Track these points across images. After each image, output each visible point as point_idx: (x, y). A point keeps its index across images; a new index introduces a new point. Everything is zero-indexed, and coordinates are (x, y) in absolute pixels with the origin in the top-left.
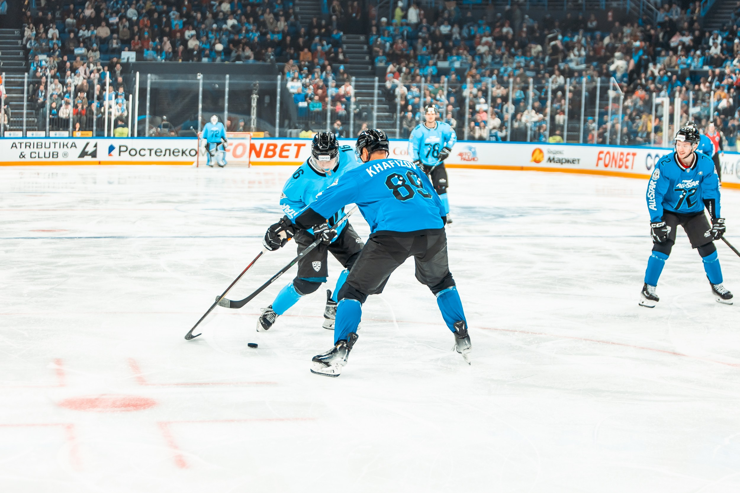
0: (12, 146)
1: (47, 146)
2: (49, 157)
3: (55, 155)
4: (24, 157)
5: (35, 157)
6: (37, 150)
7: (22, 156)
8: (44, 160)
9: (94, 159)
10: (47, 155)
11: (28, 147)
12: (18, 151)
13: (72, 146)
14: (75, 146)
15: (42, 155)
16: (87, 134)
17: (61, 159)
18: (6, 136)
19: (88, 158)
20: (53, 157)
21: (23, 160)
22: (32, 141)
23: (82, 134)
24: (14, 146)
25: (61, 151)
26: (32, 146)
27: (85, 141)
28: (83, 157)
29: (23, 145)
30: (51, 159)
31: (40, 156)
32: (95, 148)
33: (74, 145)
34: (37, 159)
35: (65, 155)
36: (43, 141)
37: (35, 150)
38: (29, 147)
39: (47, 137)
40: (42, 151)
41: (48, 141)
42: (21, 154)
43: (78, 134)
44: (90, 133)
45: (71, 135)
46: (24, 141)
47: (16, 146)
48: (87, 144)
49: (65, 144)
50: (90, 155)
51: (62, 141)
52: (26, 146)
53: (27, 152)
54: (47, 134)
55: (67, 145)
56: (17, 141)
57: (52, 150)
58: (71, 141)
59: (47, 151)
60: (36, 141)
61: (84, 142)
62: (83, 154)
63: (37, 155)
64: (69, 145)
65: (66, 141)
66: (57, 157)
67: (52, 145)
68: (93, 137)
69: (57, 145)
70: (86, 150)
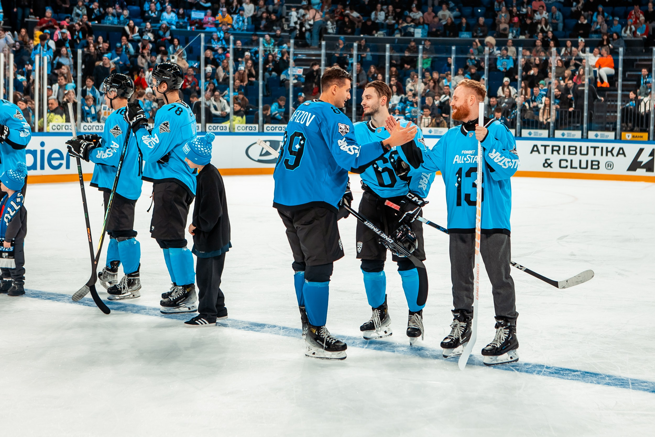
0: (533, 151)
1: (584, 151)
2: (587, 168)
3: (595, 165)
4: (549, 165)
5: (567, 167)
6: (569, 158)
7: (547, 164)
8: (579, 171)
9: (650, 174)
10: (584, 165)
11: (555, 153)
12: (541, 158)
13: (618, 154)
14: (624, 154)
15: (576, 164)
16: (642, 137)
17: (603, 170)
18: (523, 136)
19: (641, 172)
20: (592, 168)
21: (548, 170)
22: (561, 144)
23: (633, 137)
24: (535, 149)
25: (603, 160)
26: (561, 152)
27: (637, 147)
28: (635, 170)
29: (549, 149)
30: (589, 171)
31: (573, 166)
32: (651, 158)
33: (621, 152)
34: (569, 170)
35: (610, 165)
36: (578, 144)
37: (567, 156)
38: (558, 151)
39: (584, 138)
40: (576, 159)
41: (584, 145)
42: (546, 162)
43: (628, 136)
44: (645, 135)
45: (618, 138)
46: (551, 143)
47: (538, 151)
48: (641, 150)
49: (609, 149)
50: (643, 167)
51: (605, 145)
52: (553, 151)
53: (555, 158)
54: (585, 134)
55: (611, 152)
56: (539, 143)
57: (591, 157)
58: (617, 146)
59: (584, 159)
60: (567, 144)
61: (635, 148)
62: (635, 165)
63: (569, 164)
64: (615, 152)
65: (610, 146)
66: (598, 168)
67: (591, 151)
68: (648, 142)
69: (598, 151)
70: (639, 160)
